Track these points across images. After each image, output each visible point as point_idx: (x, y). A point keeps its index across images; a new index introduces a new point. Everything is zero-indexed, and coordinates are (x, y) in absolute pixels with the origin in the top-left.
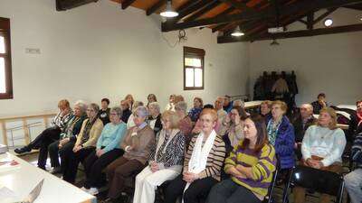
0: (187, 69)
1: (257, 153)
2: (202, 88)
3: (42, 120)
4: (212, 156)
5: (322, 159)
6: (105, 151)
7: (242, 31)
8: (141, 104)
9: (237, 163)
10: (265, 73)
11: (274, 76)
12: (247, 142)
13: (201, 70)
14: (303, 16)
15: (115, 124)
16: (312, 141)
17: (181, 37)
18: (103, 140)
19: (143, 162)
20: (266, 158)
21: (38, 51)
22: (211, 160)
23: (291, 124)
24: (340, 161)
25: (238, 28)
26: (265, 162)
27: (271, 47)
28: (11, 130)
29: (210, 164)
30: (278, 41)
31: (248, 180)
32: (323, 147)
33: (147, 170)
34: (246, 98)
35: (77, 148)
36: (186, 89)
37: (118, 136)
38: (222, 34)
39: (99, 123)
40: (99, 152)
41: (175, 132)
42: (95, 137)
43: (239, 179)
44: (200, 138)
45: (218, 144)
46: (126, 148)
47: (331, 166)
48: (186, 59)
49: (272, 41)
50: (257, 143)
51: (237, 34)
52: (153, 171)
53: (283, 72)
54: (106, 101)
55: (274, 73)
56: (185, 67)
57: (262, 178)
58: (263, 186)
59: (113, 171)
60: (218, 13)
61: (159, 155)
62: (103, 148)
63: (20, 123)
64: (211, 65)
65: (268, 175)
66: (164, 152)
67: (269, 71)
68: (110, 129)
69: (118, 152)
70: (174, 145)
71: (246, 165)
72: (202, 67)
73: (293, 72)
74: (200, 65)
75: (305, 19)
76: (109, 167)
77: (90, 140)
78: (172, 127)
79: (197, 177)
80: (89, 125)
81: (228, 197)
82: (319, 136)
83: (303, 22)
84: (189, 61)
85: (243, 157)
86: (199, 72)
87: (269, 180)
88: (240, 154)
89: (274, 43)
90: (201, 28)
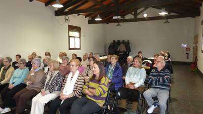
0: (70, 38)
1: (99, 81)
2: (80, 49)
4: (76, 85)
5: (134, 84)
6: (14, 85)
7: (100, 17)
8: (40, 57)
9: (89, 87)
10: (114, 41)
11: (119, 43)
12: (94, 76)
13: (79, 39)
14: (132, 11)
15: (21, 69)
16: (130, 75)
17: (66, 20)
18: (14, 78)
19: (38, 90)
20: (104, 84)
22: (76, 87)
23: (120, 67)
24: (144, 85)
25: (99, 16)
26: (102, 86)
29: (76, 89)
30: (120, 24)
31: (94, 96)
32: (135, 78)
33: (39, 95)
34: (104, 54)
36: (70, 49)
37: (23, 76)
38: (91, 19)
39: (12, 68)
40: (11, 86)
41: (57, 72)
42: (9, 77)
43: (89, 96)
44: (70, 75)
45: (80, 78)
46: (27, 83)
47: (138, 87)
48: (70, 32)
49: (117, 24)
50: (100, 76)
51: (98, 19)
52: (43, 95)
53: (123, 41)
54: (19, 56)
55: (119, 41)
56: (69, 37)
57: (101, 95)
58: (102, 99)
59: (19, 97)
60: (87, 7)
61: (47, 86)
62: (13, 83)
64: (85, 36)
65: (104, 92)
66: (50, 84)
67: (116, 40)
68: (18, 72)
69: (23, 86)
70: (56, 80)
71: (93, 88)
72: (80, 37)
73: (128, 41)
74: (78, 36)
75: (133, 13)
76: (16, 94)
77: (6, 79)
78: (55, 70)
79: (68, 97)
80: (5, 70)
82: (134, 72)
83: (132, 14)
84: (72, 33)
85: (92, 84)
86: (78, 40)
87: (105, 95)
88: (91, 83)
89: (118, 25)
90: (78, 15)
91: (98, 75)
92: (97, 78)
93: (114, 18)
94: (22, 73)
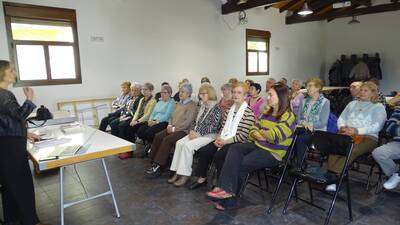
0: (250, 53)
2: (267, 73)
3: (108, 103)
4: (241, 124)
7: (310, 8)
9: (260, 129)
10: (343, 57)
11: (354, 59)
12: (271, 110)
13: (266, 54)
17: (241, 19)
20: (285, 122)
21: (101, 39)
22: (240, 129)
25: (306, 5)
27: (350, 26)
28: (81, 111)
29: (239, 132)
30: (358, 18)
35: (133, 122)
36: (248, 74)
37: (168, 111)
38: (292, 13)
39: (153, 101)
44: (233, 109)
45: (247, 114)
48: (249, 43)
49: (351, 18)
51: (304, 13)
52: (191, 139)
53: (365, 55)
55: (354, 56)
56: (248, 51)
58: (282, 148)
63: (89, 105)
64: (277, 49)
65: (284, 137)
66: (202, 122)
67: (348, 53)
70: (211, 116)
72: (268, 51)
73: (377, 54)
74: (265, 49)
79: (226, 142)
80: (145, 102)
81: (245, 154)
82: (357, 108)
84: (252, 45)
85: (266, 123)
86: (263, 57)
87: (288, 142)
89: (354, 21)
90: (266, 8)
91: (276, 109)
92: (274, 114)
93: (336, 6)
94: (166, 107)
